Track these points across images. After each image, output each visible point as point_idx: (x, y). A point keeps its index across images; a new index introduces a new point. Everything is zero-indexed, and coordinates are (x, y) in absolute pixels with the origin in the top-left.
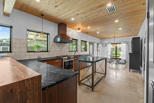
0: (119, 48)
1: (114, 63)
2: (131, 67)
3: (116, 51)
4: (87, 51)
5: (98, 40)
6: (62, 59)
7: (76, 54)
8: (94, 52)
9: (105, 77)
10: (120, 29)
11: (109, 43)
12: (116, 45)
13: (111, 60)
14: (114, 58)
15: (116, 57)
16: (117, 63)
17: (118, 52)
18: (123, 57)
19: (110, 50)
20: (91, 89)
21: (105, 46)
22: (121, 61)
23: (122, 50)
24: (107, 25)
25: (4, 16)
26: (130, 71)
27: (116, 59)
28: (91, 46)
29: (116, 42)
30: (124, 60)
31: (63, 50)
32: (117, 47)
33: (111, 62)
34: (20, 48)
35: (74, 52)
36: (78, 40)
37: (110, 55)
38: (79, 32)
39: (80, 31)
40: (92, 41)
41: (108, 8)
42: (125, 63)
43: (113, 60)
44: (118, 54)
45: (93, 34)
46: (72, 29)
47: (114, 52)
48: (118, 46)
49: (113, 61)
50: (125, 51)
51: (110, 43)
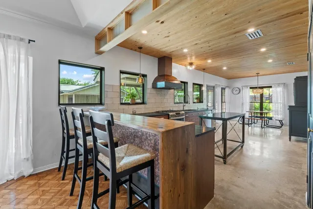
0: (268, 96)
1: (257, 127)
2: (292, 133)
3: (260, 103)
4: (202, 102)
5: (223, 82)
6: (169, 115)
7: (186, 108)
8: (216, 104)
9: (242, 147)
10: (270, 61)
11: (247, 86)
12: (260, 91)
13: (250, 120)
14: (257, 117)
15: (261, 114)
16: (263, 126)
17: (265, 105)
18: (278, 114)
19: (247, 101)
20: (222, 160)
21: (237, 92)
22: (271, 123)
23: (274, 100)
24: (244, 56)
25: (96, 55)
26: (290, 140)
27: (261, 118)
28: (210, 93)
29: (261, 84)
30: (279, 121)
31: (165, 100)
32: (263, 94)
33: (251, 124)
34: (112, 98)
35: (182, 105)
36: (187, 83)
37: (248, 110)
38: (191, 69)
39: (193, 67)
40: (212, 84)
41: (249, 34)
42: (281, 127)
43: (256, 121)
44: (265, 108)
45: (215, 72)
46: (178, 65)
47: (258, 105)
48: (266, 92)
49: (254, 122)
50: (280, 103)
51: (249, 88)
